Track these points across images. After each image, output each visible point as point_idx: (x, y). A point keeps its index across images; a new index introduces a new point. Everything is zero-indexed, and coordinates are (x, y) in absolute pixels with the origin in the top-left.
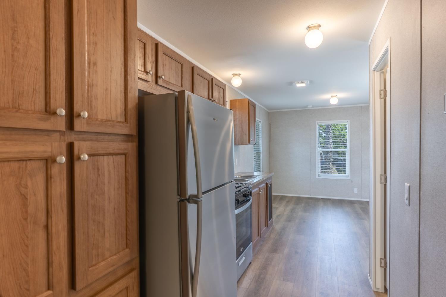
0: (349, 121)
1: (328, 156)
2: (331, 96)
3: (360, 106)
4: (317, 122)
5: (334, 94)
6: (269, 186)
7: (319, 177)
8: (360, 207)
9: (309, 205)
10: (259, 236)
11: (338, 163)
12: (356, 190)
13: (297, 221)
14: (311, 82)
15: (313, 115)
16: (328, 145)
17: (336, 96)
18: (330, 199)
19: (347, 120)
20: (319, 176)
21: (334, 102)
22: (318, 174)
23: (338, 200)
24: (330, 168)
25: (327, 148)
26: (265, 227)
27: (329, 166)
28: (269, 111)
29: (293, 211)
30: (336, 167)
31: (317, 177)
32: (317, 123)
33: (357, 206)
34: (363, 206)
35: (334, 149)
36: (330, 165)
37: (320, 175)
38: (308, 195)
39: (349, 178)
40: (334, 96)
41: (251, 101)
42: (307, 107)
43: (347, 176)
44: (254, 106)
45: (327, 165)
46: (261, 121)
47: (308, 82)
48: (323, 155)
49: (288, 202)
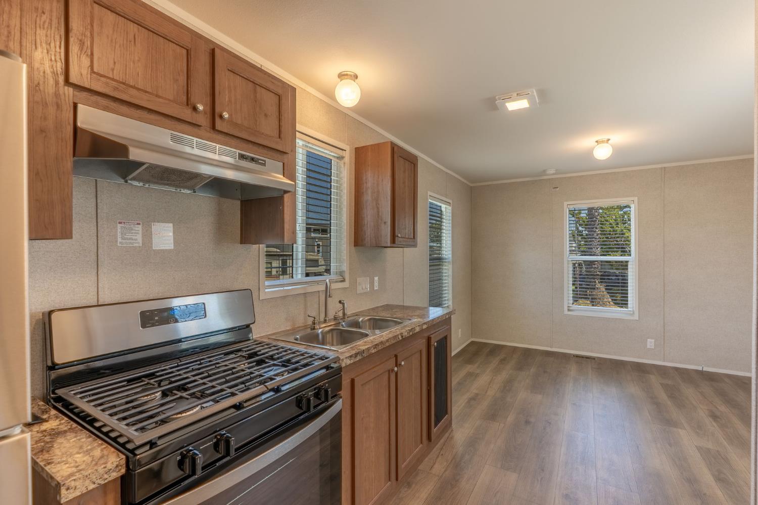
0: (636, 199)
1: (592, 268)
2: (597, 142)
3: (661, 168)
4: (566, 203)
5: (604, 137)
6: (436, 344)
7: (570, 313)
8: (662, 384)
9: (545, 372)
10: (390, 480)
11: (609, 279)
12: (651, 343)
13: (511, 418)
14: (542, 94)
15: (558, 189)
16: (592, 249)
17: (609, 140)
18: (594, 358)
19: (632, 199)
20: (569, 310)
21: (603, 153)
22: (568, 307)
23: (611, 360)
24: (594, 289)
25: (591, 255)
26: (421, 446)
27: (594, 284)
28: (472, 185)
29: (508, 386)
30: (607, 286)
31: (566, 312)
32: (568, 205)
33: (654, 379)
34: (670, 382)
35: (602, 257)
36: (595, 282)
37: (571, 308)
38: (547, 346)
39: (636, 317)
40: (603, 142)
41: (399, 147)
42: (544, 172)
43: (632, 312)
44: (412, 161)
45: (590, 282)
46: (450, 201)
47: (533, 92)
48: (583, 265)
49: (503, 361)
